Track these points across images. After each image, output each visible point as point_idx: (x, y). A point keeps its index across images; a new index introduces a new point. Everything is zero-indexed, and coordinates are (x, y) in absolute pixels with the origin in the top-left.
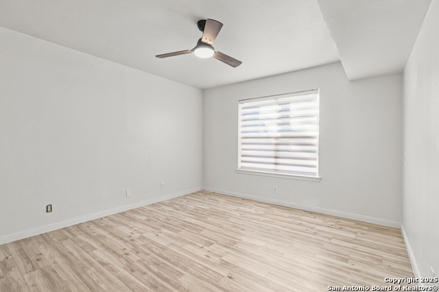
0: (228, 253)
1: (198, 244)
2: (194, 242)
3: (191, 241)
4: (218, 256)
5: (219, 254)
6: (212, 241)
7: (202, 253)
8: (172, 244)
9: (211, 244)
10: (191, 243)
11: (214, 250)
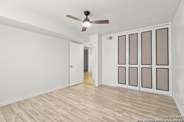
0: (77, 105)
1: (90, 109)
2: (92, 110)
3: (93, 111)
4: (81, 104)
5: (81, 105)
6: (83, 111)
7: (87, 105)
8: (102, 109)
9: (83, 109)
10: (93, 109)
11: (82, 106)
